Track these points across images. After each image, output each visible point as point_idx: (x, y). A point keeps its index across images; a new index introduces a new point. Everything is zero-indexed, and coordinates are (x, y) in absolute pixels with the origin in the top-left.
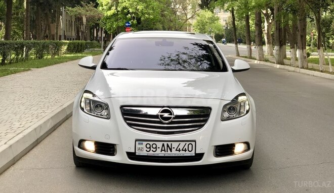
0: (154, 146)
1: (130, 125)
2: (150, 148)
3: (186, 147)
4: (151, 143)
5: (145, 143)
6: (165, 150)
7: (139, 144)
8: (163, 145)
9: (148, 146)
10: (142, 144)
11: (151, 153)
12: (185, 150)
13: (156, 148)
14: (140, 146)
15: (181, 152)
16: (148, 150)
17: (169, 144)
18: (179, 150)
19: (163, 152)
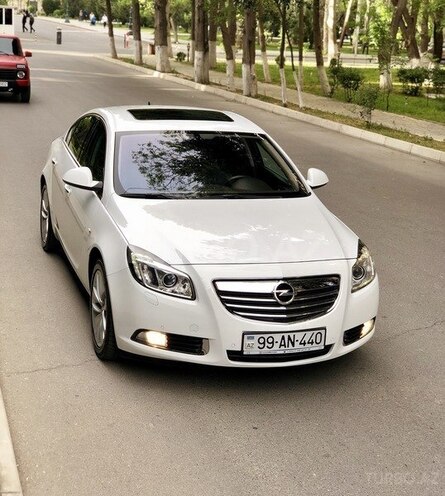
0: (270, 340)
1: (231, 310)
2: (264, 343)
3: (313, 338)
4: (266, 336)
5: (257, 337)
6: (284, 345)
7: (248, 338)
8: (283, 338)
9: (262, 341)
10: (253, 338)
11: (265, 351)
12: (312, 343)
13: (273, 343)
14: (250, 342)
15: (307, 345)
16: (262, 346)
17: (292, 335)
18: (304, 344)
19: (283, 348)
